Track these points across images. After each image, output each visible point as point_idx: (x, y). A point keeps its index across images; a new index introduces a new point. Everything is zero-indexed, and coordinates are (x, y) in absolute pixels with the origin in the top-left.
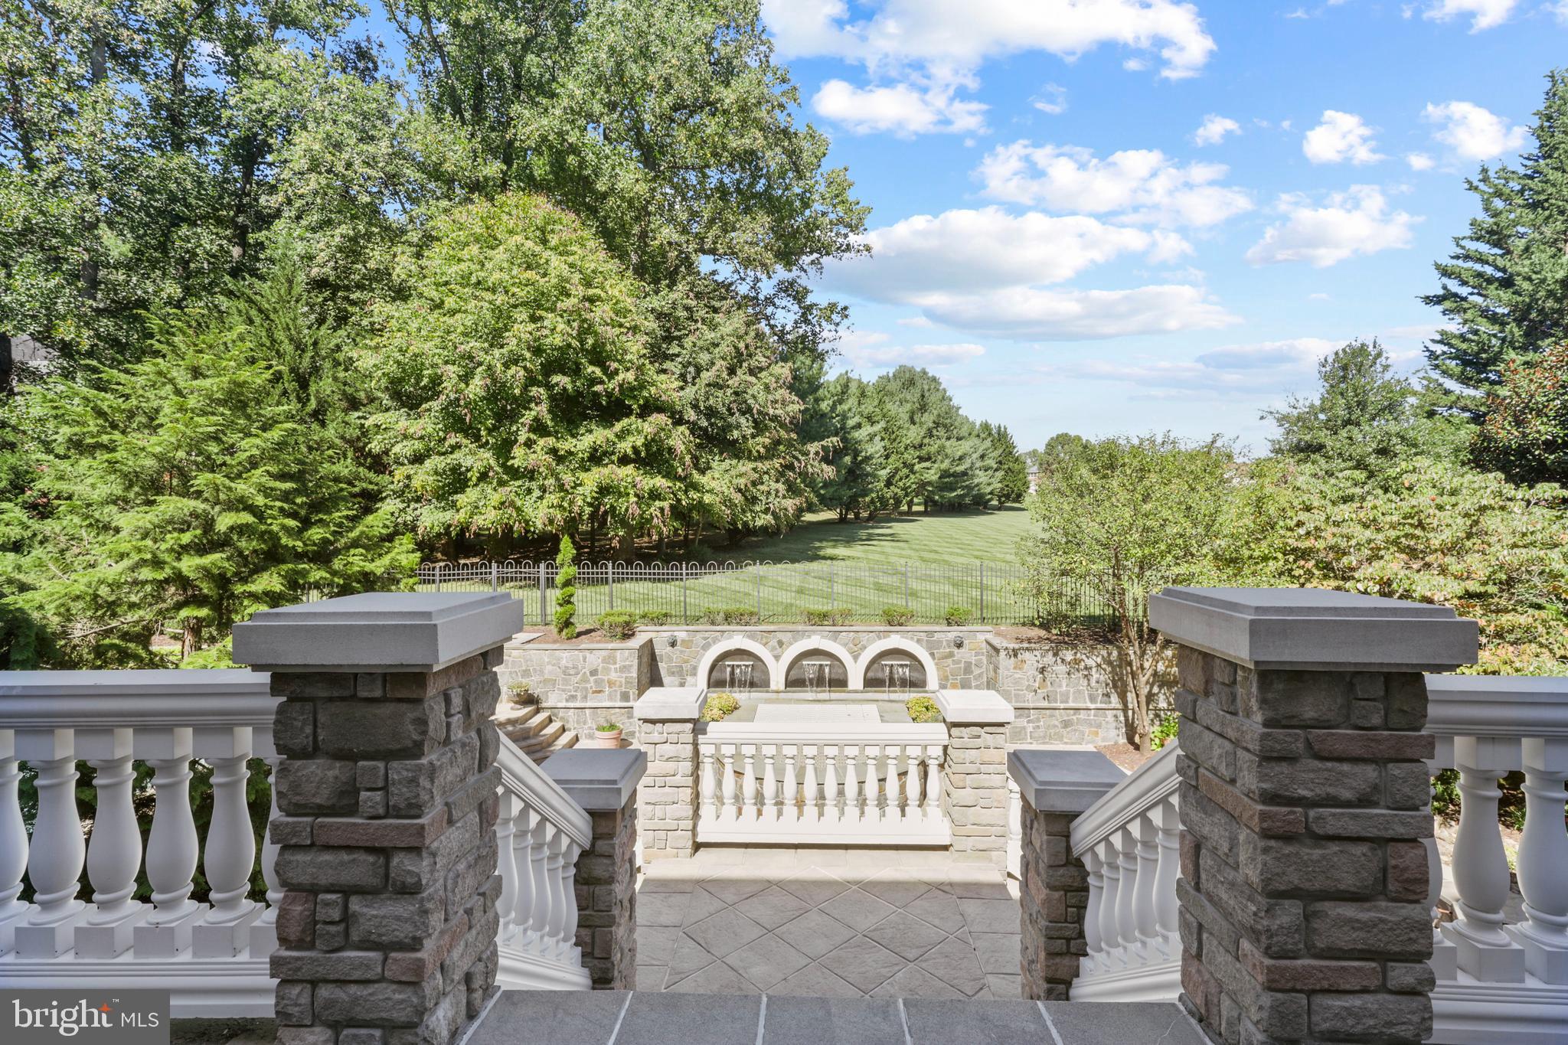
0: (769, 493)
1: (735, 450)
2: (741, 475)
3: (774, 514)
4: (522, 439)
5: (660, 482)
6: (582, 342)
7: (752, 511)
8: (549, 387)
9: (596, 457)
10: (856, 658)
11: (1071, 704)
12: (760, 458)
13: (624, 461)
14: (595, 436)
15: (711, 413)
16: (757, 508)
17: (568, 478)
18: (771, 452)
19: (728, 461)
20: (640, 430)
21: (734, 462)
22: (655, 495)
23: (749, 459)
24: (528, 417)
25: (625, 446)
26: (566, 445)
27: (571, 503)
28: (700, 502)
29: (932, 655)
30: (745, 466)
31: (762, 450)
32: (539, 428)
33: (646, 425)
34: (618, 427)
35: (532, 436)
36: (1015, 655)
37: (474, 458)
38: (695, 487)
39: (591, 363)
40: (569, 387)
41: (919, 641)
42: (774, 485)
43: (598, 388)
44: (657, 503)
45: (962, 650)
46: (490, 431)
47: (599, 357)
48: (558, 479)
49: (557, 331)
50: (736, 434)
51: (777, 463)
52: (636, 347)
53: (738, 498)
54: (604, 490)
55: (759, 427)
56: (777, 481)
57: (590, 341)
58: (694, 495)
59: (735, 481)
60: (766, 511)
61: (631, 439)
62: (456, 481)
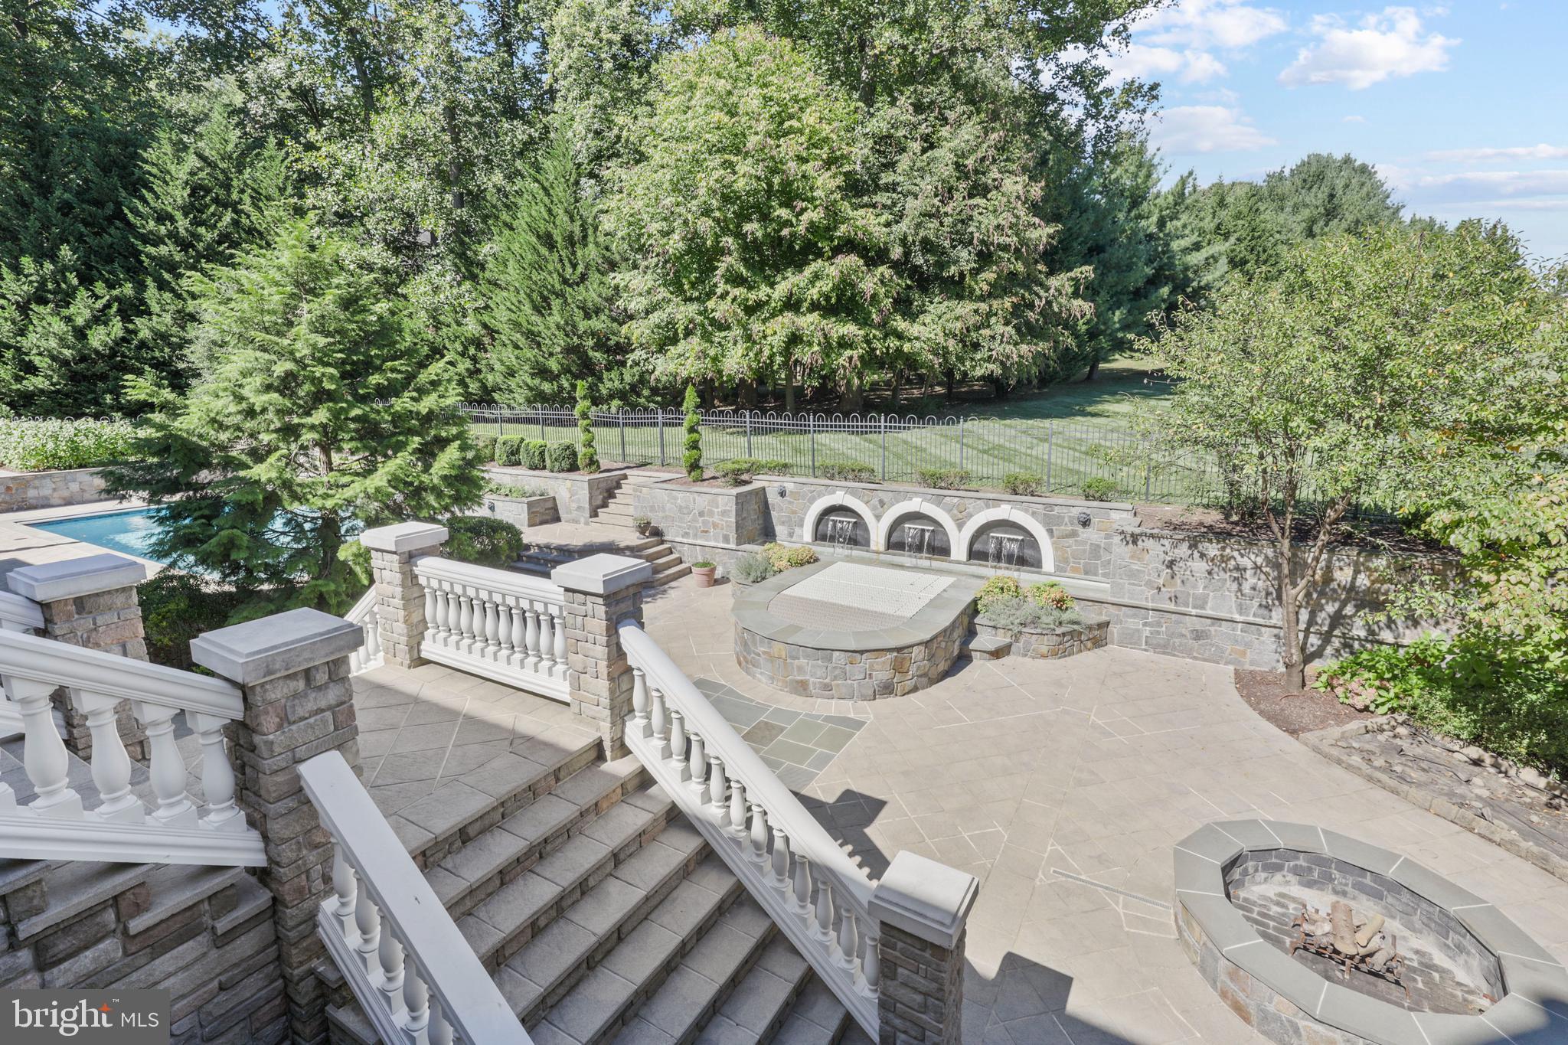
0: (993, 338)
1: (956, 288)
2: (957, 319)
3: (1002, 363)
4: (719, 291)
5: (850, 329)
6: (770, 184)
7: (972, 359)
8: (739, 235)
9: (792, 304)
10: (960, 526)
11: (1209, 612)
12: (982, 298)
13: (814, 307)
14: (788, 282)
15: (927, 246)
16: (978, 356)
17: (756, 327)
18: (997, 290)
19: (946, 303)
20: (830, 272)
21: (953, 303)
22: (844, 343)
23: (971, 299)
24: (722, 267)
25: (814, 293)
26: (763, 292)
27: (761, 351)
28: (899, 351)
29: (1050, 532)
30: (965, 308)
31: (986, 287)
32: (736, 280)
33: (832, 268)
34: (808, 271)
35: (728, 287)
36: (1135, 542)
37: (683, 312)
38: (900, 336)
39: (781, 206)
40: (759, 234)
41: (1033, 514)
42: (1000, 329)
43: (785, 232)
44: (848, 353)
45: (1089, 530)
46: (693, 285)
47: (789, 196)
48: (745, 329)
49: (745, 176)
50: (953, 269)
51: (1007, 302)
52: (825, 183)
53: (951, 344)
54: (795, 339)
55: (985, 258)
56: (1007, 324)
57: (776, 180)
58: (893, 343)
59: (949, 326)
60: (989, 359)
61: (818, 284)
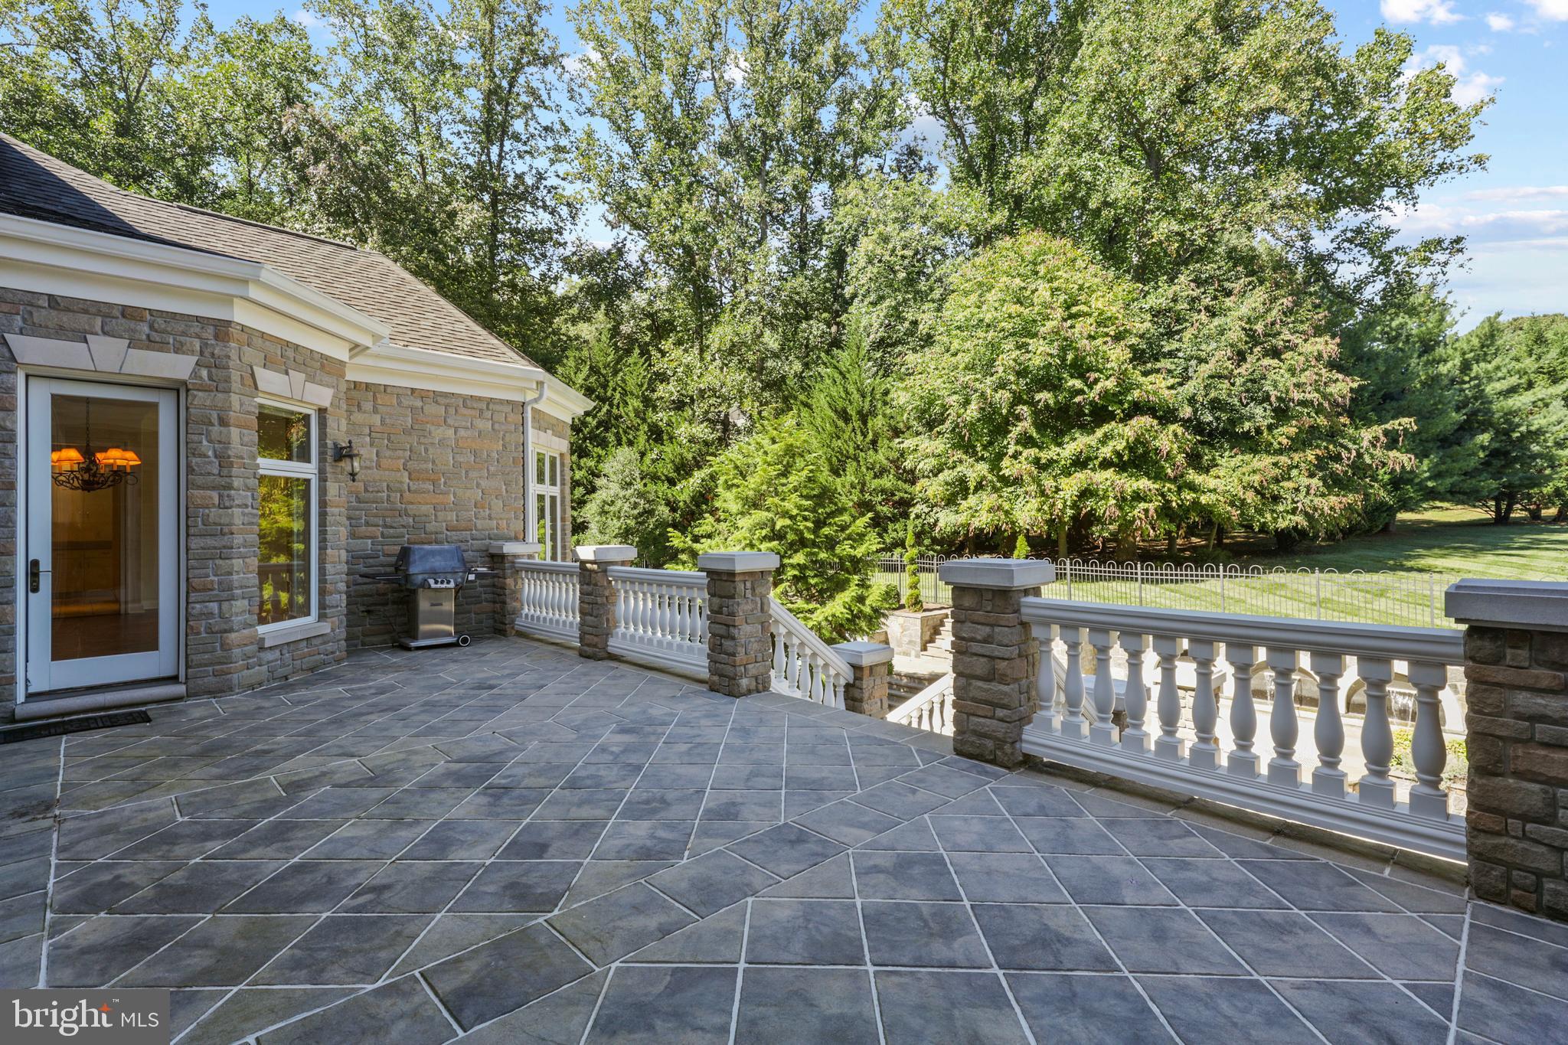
0: (1297, 490)
1: (1250, 443)
2: (1254, 472)
3: (1306, 514)
4: (1011, 451)
5: (1144, 484)
6: (1063, 359)
7: (1273, 511)
8: (1032, 403)
9: (1080, 463)
12: (1280, 452)
13: (1106, 464)
14: (1077, 443)
15: (1216, 405)
16: (1281, 508)
17: (1049, 483)
18: (1299, 443)
19: (1240, 457)
20: (1123, 434)
21: (1247, 457)
22: (1138, 497)
23: (1268, 453)
24: (1015, 431)
25: (1106, 452)
26: (1052, 452)
27: (1053, 505)
28: (1196, 503)
30: (1264, 462)
31: (1285, 441)
32: (1026, 441)
33: (1127, 429)
34: (1099, 433)
35: (1020, 448)
37: (975, 471)
38: (1192, 487)
39: (1072, 377)
40: (1051, 402)
42: (1304, 481)
43: (1079, 399)
44: (1143, 505)
46: (985, 448)
47: (1080, 369)
48: (1039, 485)
49: (1040, 353)
50: (1247, 425)
51: (1310, 455)
52: (1117, 355)
53: (1250, 497)
54: (1086, 493)
55: (1282, 414)
56: (1312, 475)
57: (1070, 357)
58: (1188, 496)
59: (1246, 478)
60: (1294, 511)
61: (1111, 443)
62: (960, 490)
